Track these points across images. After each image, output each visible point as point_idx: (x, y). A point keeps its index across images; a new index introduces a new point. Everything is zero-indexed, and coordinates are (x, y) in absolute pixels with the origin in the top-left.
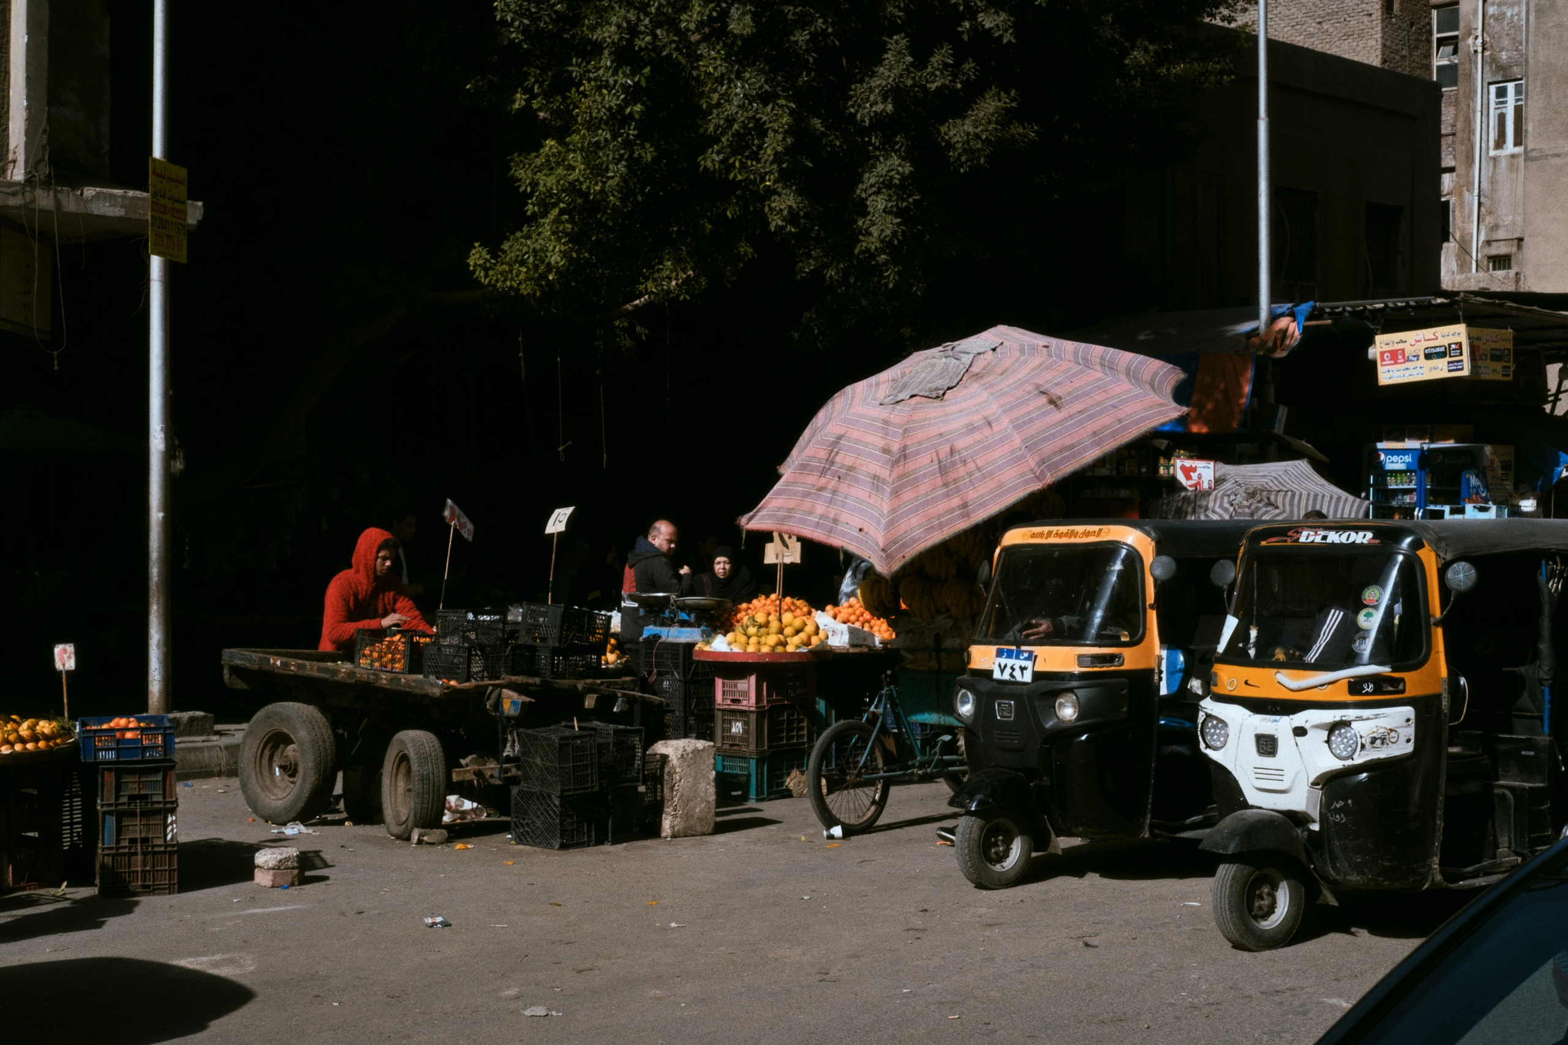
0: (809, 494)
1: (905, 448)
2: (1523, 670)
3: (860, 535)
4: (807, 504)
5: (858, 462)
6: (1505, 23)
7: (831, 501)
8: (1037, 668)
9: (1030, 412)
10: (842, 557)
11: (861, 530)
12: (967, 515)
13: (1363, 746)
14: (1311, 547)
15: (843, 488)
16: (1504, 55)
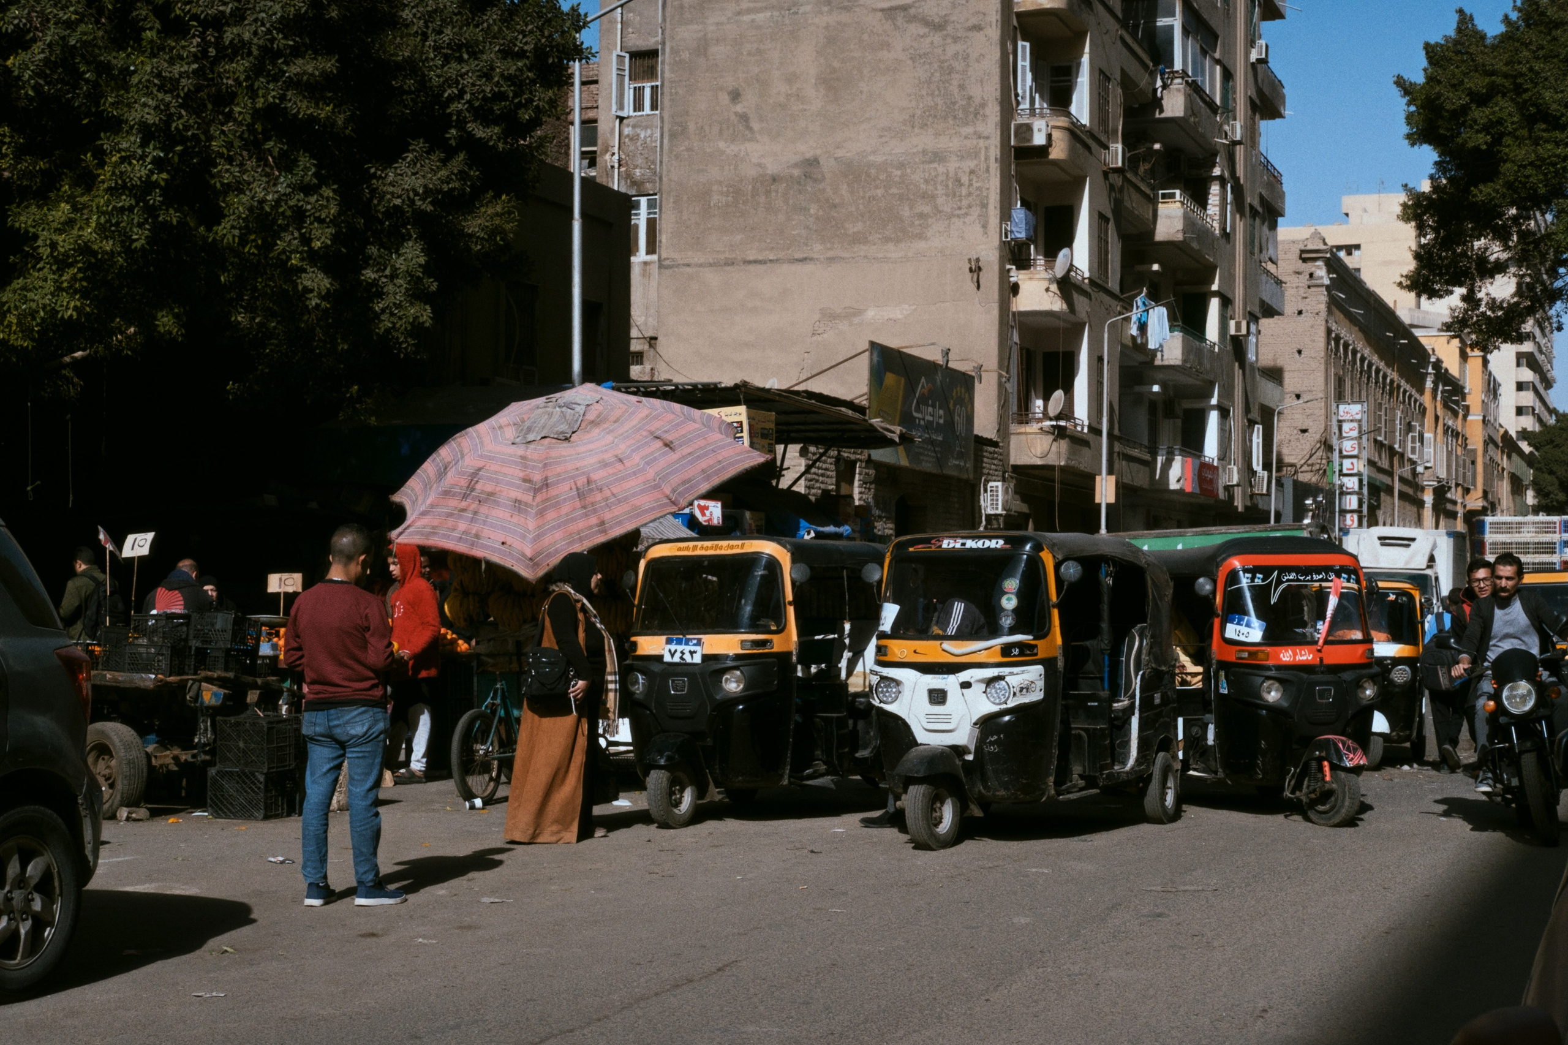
0: (449, 515)
1: (546, 478)
2: (1088, 643)
3: (502, 547)
4: (450, 522)
5: (498, 489)
6: (639, 144)
7: (472, 520)
8: (705, 652)
9: (652, 453)
10: (483, 566)
11: (503, 543)
12: (605, 531)
13: (1015, 694)
14: (952, 553)
15: (484, 509)
16: (638, 172)
